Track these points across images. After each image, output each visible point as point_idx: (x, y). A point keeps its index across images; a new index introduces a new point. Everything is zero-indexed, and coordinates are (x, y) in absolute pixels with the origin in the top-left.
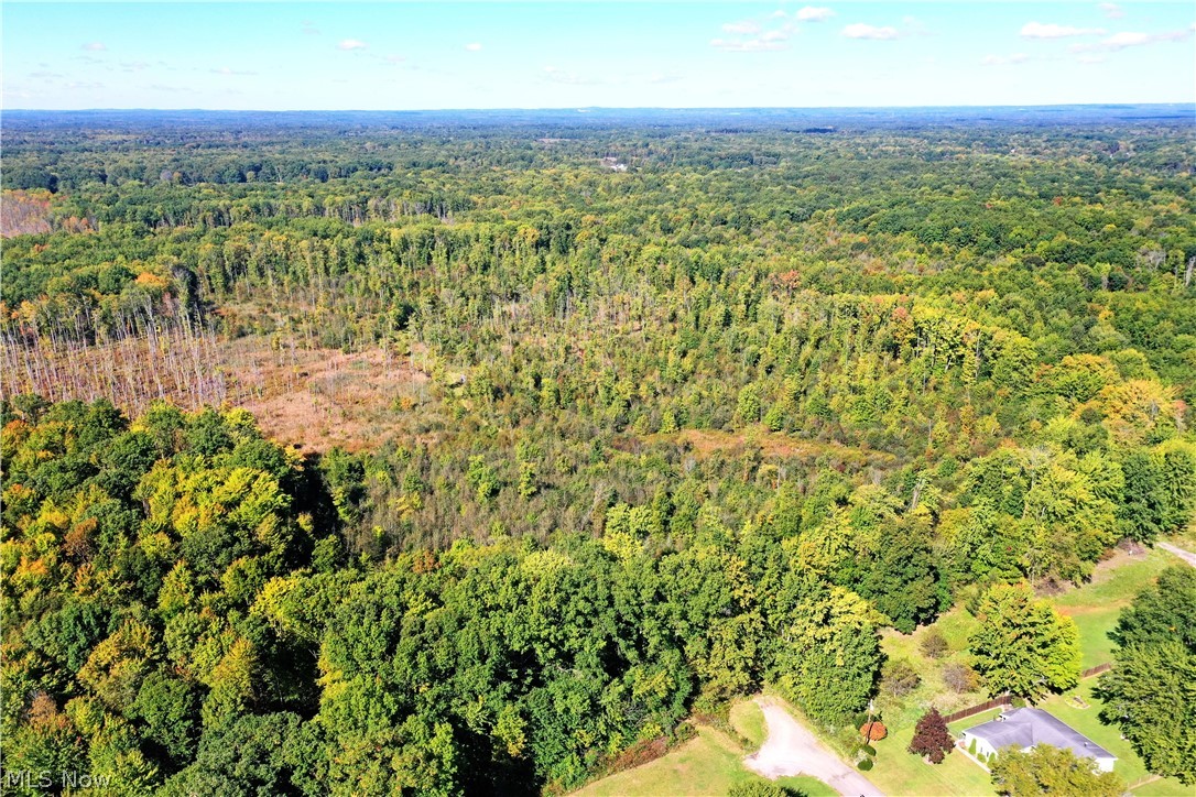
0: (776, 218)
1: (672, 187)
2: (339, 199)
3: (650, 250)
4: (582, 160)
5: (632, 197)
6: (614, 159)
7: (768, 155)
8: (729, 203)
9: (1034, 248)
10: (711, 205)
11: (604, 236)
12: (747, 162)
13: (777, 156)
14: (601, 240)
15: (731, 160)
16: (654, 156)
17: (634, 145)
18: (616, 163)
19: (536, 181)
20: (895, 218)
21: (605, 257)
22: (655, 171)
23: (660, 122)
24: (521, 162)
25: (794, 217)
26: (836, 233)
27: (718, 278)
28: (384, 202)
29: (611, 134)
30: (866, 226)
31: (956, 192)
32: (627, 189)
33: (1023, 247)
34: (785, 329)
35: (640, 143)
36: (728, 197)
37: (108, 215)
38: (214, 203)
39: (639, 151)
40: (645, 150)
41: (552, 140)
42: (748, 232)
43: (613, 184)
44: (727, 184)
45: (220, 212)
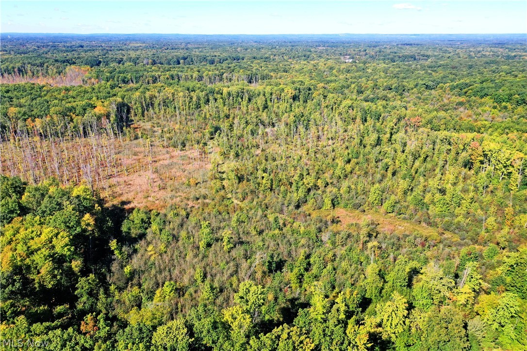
0: (418, 87)
1: (370, 71)
2: (211, 73)
3: (346, 102)
4: (333, 57)
5: (348, 75)
6: (349, 57)
7: (423, 56)
8: (395, 79)
10: (386, 80)
11: (326, 94)
12: (413, 59)
13: (428, 56)
14: (325, 96)
15: (404, 58)
16: (368, 56)
17: (360, 51)
19: (305, 66)
20: (482, 89)
22: (365, 63)
25: (427, 87)
26: (449, 96)
27: (378, 119)
28: (231, 75)
30: (466, 93)
31: (519, 76)
32: (348, 71)
34: (407, 149)
36: (396, 76)
37: (107, 78)
38: (153, 73)
39: (361, 54)
40: (364, 53)
41: (322, 48)
42: (401, 94)
43: (341, 69)
44: (397, 70)
45: (156, 78)
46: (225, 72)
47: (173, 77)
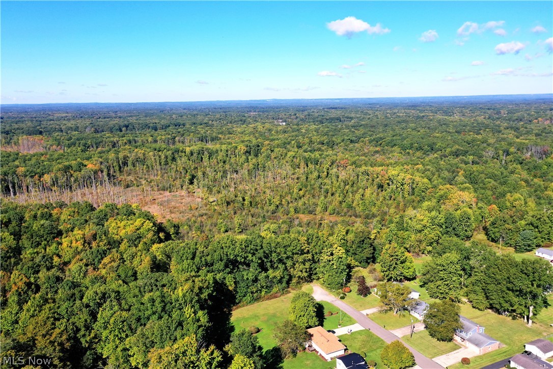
0: (345, 142)
1: (303, 131)
2: (163, 137)
3: (290, 154)
4: (267, 121)
5: (286, 135)
6: (281, 121)
7: (347, 118)
8: (326, 136)
9: (445, 151)
10: (318, 137)
11: (273, 149)
12: (338, 121)
13: (351, 118)
14: (272, 151)
15: (331, 120)
16: (298, 119)
17: (290, 115)
18: (282, 122)
19: (246, 129)
20: (392, 141)
21: (273, 157)
22: (298, 125)
23: (303, 105)
24: (240, 122)
25: (352, 141)
26: (368, 147)
27: (317, 164)
28: (182, 138)
29: (280, 110)
30: (381, 144)
31: (421, 131)
32: (285, 132)
33: (441, 151)
34: (340, 180)
35: (293, 114)
36: (326, 134)
37: (69, 145)
38: (112, 139)
40: (295, 117)
41: (254, 113)
42: (332, 147)
43: (279, 130)
44: (326, 129)
45: (114, 143)
46: (177, 136)
47: (131, 142)
